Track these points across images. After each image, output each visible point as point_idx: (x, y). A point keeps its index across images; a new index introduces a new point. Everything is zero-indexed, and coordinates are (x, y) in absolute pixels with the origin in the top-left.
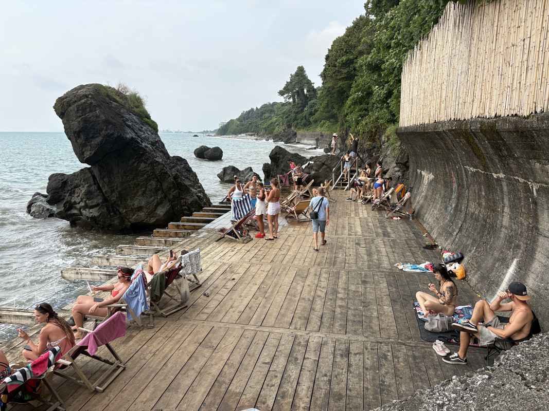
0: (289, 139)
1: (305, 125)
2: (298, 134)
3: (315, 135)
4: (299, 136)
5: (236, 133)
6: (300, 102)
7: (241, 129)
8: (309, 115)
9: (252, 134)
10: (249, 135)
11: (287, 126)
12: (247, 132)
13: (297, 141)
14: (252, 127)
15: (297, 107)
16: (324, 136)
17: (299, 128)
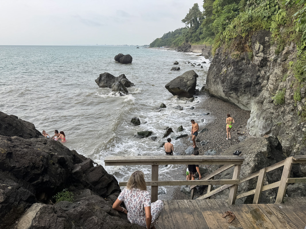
0: (186, 49)
1: (196, 41)
2: (192, 46)
3: (201, 47)
4: (192, 47)
5: (159, 46)
6: (195, 26)
7: (162, 44)
8: (200, 34)
9: (168, 46)
10: (166, 47)
11: (186, 41)
12: (165, 45)
13: (191, 51)
14: (168, 43)
15: (192, 29)
16: (207, 48)
17: (193, 42)
